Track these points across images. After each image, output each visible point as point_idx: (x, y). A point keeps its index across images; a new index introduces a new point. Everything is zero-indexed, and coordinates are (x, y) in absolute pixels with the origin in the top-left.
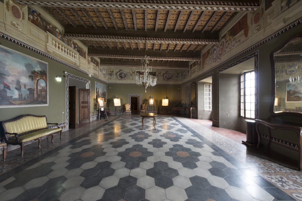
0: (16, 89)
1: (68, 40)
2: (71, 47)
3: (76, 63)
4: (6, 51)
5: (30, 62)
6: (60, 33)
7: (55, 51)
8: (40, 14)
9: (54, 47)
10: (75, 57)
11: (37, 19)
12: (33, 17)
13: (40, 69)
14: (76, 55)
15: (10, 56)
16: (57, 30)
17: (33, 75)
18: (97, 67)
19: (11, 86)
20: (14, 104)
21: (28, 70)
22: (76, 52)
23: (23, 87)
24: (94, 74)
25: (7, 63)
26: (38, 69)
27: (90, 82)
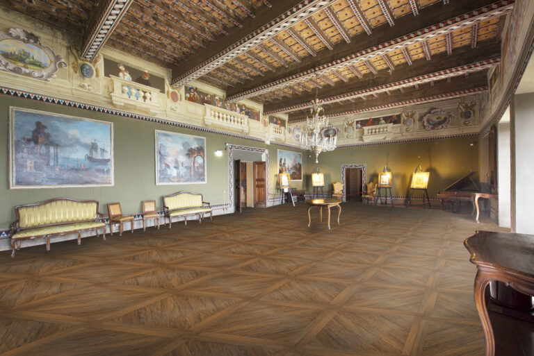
0: (175, 167)
1: (231, 105)
2: (236, 111)
3: (243, 131)
4: (167, 135)
5: (187, 140)
6: (220, 100)
7: (214, 122)
8: (197, 88)
9: (213, 118)
10: (241, 123)
11: (194, 95)
12: (190, 95)
13: (197, 146)
14: (243, 120)
15: (169, 138)
16: (217, 98)
17: (191, 153)
18: (282, 128)
19: (170, 165)
20: (173, 182)
21: (185, 149)
22: (244, 116)
23: (180, 165)
24: (276, 139)
25: (168, 145)
26: (195, 146)
27: (267, 151)
